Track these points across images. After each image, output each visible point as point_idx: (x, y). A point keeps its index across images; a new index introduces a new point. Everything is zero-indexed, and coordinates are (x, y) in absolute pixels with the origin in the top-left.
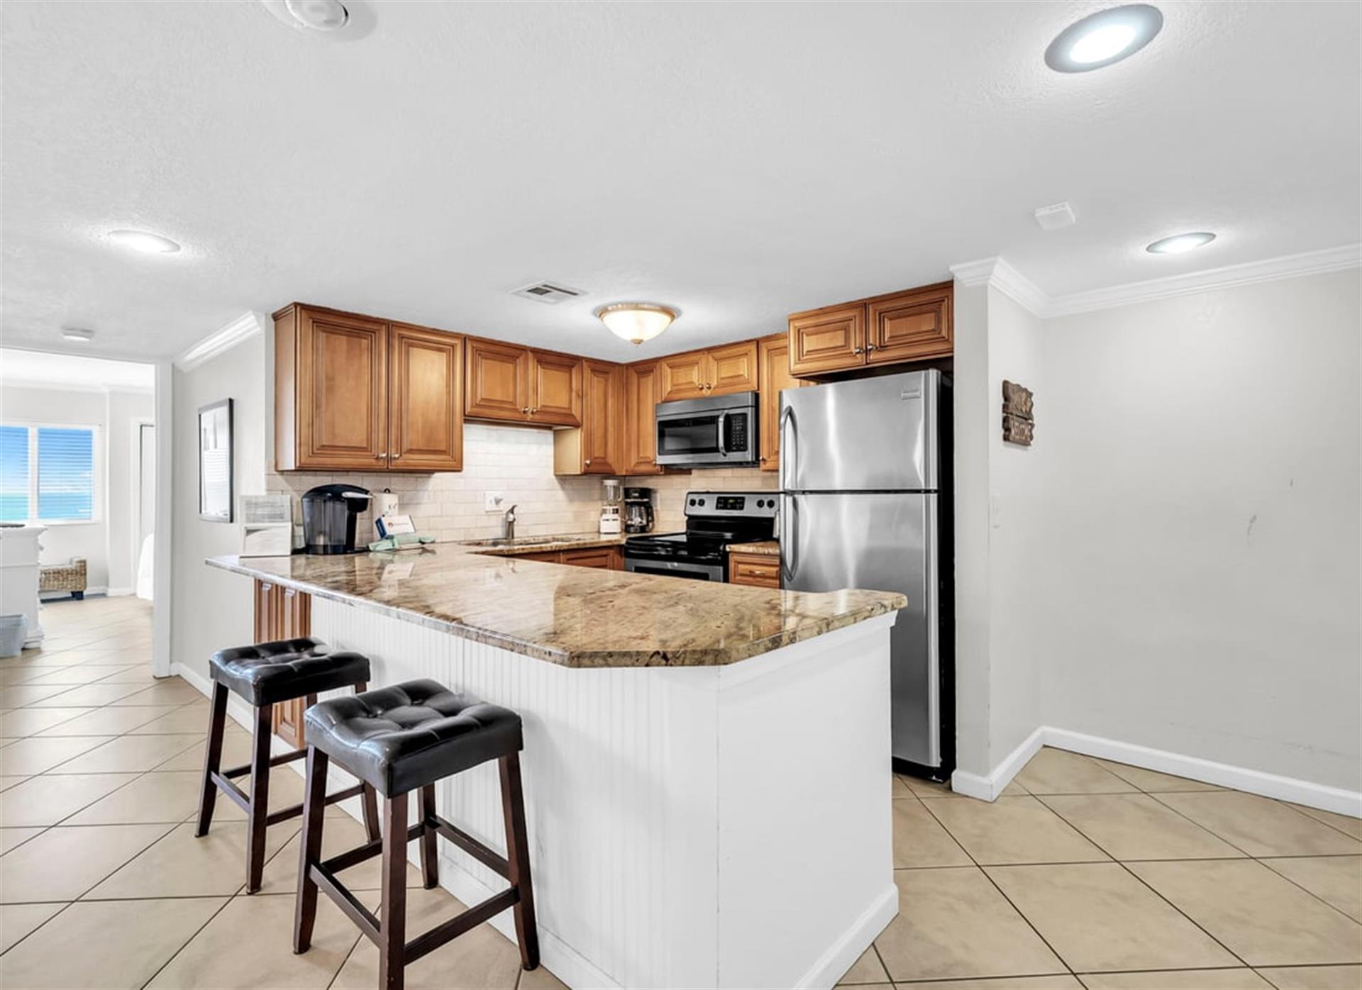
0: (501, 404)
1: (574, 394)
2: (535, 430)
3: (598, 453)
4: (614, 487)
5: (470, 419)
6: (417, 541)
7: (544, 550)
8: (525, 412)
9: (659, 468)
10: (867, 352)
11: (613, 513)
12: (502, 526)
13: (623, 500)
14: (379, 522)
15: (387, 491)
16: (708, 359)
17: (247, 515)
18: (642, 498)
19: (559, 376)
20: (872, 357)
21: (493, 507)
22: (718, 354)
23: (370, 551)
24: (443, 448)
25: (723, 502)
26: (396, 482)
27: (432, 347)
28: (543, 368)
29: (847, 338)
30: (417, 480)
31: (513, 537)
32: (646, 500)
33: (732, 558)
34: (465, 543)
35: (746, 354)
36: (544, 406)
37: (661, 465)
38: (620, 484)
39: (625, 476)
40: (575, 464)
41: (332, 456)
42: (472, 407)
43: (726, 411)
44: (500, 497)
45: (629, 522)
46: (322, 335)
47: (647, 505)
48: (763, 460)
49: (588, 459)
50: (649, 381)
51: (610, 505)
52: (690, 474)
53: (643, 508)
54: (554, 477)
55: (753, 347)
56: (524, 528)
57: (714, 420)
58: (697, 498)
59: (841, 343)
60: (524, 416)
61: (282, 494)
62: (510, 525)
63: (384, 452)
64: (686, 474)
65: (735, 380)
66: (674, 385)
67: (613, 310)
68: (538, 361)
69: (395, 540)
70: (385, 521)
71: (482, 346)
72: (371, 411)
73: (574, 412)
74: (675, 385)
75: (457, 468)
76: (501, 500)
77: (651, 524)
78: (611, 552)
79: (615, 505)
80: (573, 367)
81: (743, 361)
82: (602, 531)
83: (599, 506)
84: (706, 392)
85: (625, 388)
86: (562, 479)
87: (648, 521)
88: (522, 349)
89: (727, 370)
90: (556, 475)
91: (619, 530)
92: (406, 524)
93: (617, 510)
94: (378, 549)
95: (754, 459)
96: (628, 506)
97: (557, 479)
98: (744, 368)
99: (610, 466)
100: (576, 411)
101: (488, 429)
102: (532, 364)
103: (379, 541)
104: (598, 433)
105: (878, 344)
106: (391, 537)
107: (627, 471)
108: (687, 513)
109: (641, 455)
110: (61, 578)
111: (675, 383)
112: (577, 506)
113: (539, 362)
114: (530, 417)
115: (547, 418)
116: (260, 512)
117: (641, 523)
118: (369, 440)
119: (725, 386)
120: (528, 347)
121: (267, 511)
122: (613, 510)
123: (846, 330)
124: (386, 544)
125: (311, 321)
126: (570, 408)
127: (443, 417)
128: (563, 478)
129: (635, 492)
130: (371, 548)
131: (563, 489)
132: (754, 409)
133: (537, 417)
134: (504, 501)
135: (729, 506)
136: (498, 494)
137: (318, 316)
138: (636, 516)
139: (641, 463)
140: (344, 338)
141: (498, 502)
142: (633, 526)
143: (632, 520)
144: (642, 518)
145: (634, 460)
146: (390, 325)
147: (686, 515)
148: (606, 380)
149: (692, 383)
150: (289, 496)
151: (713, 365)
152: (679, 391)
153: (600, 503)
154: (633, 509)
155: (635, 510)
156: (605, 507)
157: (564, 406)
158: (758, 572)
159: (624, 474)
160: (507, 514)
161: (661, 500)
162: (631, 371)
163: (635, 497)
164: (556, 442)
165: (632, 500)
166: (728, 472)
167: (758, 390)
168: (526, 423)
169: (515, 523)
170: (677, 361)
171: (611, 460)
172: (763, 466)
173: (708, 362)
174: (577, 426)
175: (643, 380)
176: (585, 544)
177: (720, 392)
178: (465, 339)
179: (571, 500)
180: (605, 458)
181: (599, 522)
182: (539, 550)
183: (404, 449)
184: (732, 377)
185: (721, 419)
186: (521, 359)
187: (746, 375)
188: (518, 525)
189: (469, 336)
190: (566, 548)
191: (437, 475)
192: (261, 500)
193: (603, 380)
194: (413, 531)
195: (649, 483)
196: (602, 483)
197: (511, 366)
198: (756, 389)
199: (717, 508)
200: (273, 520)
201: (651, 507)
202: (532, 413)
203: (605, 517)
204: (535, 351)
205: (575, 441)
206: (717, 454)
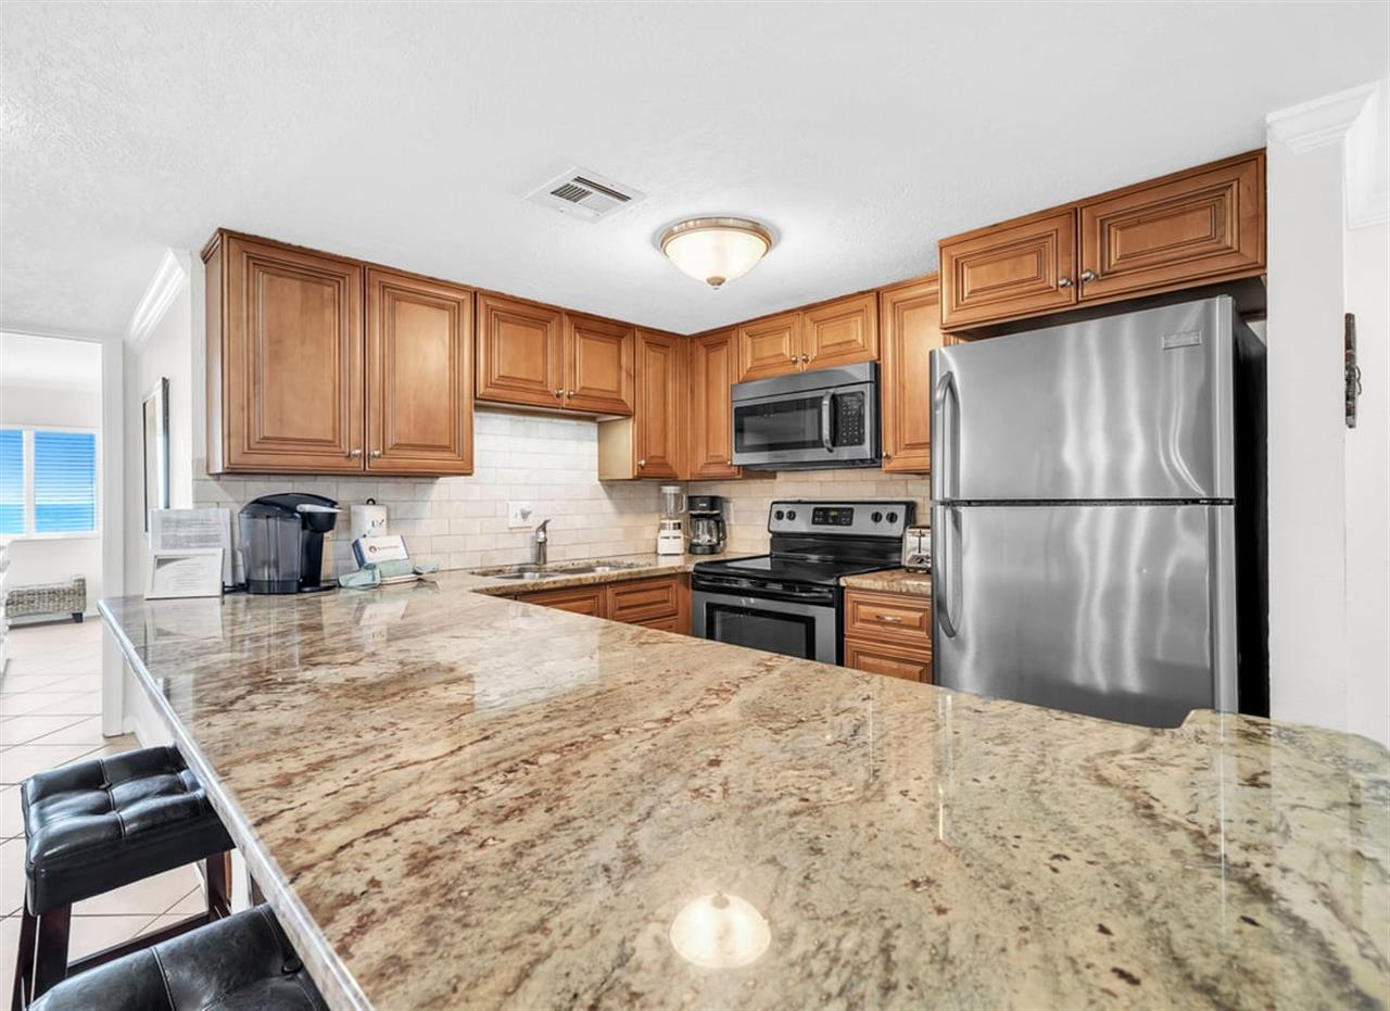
0: (524, 384)
1: (624, 374)
2: (573, 422)
3: (655, 451)
4: (675, 495)
5: (483, 404)
6: (411, 571)
7: (584, 582)
8: (558, 396)
9: (734, 470)
10: (1078, 283)
11: (674, 529)
12: (532, 547)
13: (687, 511)
14: (356, 545)
15: (372, 502)
16: (803, 320)
17: (163, 538)
18: (712, 509)
19: (603, 348)
20: (1088, 291)
21: (519, 522)
22: (818, 314)
23: (340, 586)
24: (446, 442)
25: (822, 513)
26: (384, 490)
27: (429, 302)
28: (584, 337)
29: (1040, 267)
30: (414, 489)
31: (545, 562)
32: (715, 512)
33: (850, 597)
34: (480, 570)
35: (862, 311)
36: (583, 388)
37: (739, 466)
38: (682, 490)
39: (687, 481)
40: (625, 465)
41: (279, 453)
42: (486, 386)
43: (832, 391)
44: (528, 510)
45: (695, 541)
46: (263, 278)
47: (718, 519)
48: (888, 457)
49: (642, 459)
50: (720, 357)
51: (670, 519)
52: (775, 477)
53: (712, 522)
54: (598, 483)
55: (871, 301)
56: (562, 548)
57: (816, 403)
58: (785, 509)
59: (1030, 272)
60: (558, 400)
61: (218, 507)
62: (542, 545)
63: (359, 448)
64: (768, 478)
65: (843, 348)
66: (755, 359)
67: (682, 231)
68: (575, 328)
69: (377, 572)
70: (364, 544)
71: (499, 305)
72: (338, 390)
73: (623, 398)
74: (757, 360)
75: (467, 471)
76: (529, 513)
77: (722, 542)
78: (674, 583)
79: (677, 519)
80: (622, 337)
81: (856, 321)
82: (659, 552)
83: (655, 519)
84: (801, 367)
85: (689, 365)
86: (609, 486)
87: (719, 540)
88: (555, 311)
89: (832, 335)
90: (600, 480)
91: (683, 551)
92: (396, 547)
93: (679, 524)
94: (351, 584)
95: (873, 456)
96: (694, 520)
97: (602, 485)
98: (858, 331)
99: (671, 468)
100: (626, 396)
101: (511, 420)
102: (568, 331)
103: (358, 571)
104: (654, 426)
105: (1098, 271)
106: (372, 567)
107: (691, 474)
108: (771, 529)
109: (712, 453)
110: (57, 599)
111: (757, 356)
112: (628, 520)
113: (578, 329)
114: (565, 401)
115: (589, 404)
116: (183, 532)
117: (709, 541)
118: (336, 430)
119: (829, 356)
120: (565, 309)
121: (194, 531)
122: (674, 524)
123: (1040, 254)
124: (364, 577)
125: (245, 255)
126: (619, 392)
127: (445, 402)
128: (610, 484)
129: (703, 502)
130: (342, 583)
131: (610, 498)
132: (873, 385)
133: (575, 402)
134: (533, 513)
135: (831, 521)
136: (525, 506)
137: (254, 250)
138: (703, 533)
139: (710, 464)
140: (297, 284)
141: (525, 515)
142: (699, 545)
143: (698, 537)
144: (711, 536)
145: (702, 459)
146: (366, 270)
147: (770, 531)
148: (665, 355)
149: (782, 354)
150: (227, 511)
151: (810, 328)
152: (763, 367)
153: (657, 515)
154: (700, 523)
155: (703, 525)
156: (663, 521)
157: (610, 389)
158: (889, 619)
159: (689, 478)
160: (537, 531)
161: (735, 512)
162: (698, 342)
163: (703, 509)
164: (600, 439)
165: (699, 512)
166: (826, 476)
167: (879, 359)
168: (560, 411)
169: (548, 543)
170: (761, 326)
171: (671, 459)
172: (886, 465)
173: (803, 326)
174: (628, 415)
175: (712, 355)
176: (639, 572)
177: (820, 365)
178: (476, 294)
179: (621, 512)
180: (664, 458)
181: (656, 540)
182: (577, 583)
183: (389, 444)
184: (839, 344)
185: (826, 402)
186: (554, 324)
187: (860, 341)
188: (551, 545)
189: (480, 289)
190: (614, 579)
191: (441, 480)
192: (184, 517)
193: (662, 356)
194: (406, 557)
195: (719, 490)
196: (660, 490)
197: (540, 333)
198: (876, 358)
199: (814, 523)
200: (204, 544)
201: (723, 522)
202: (569, 397)
203: (664, 533)
204: (572, 314)
205: (625, 436)
206: (822, 449)
